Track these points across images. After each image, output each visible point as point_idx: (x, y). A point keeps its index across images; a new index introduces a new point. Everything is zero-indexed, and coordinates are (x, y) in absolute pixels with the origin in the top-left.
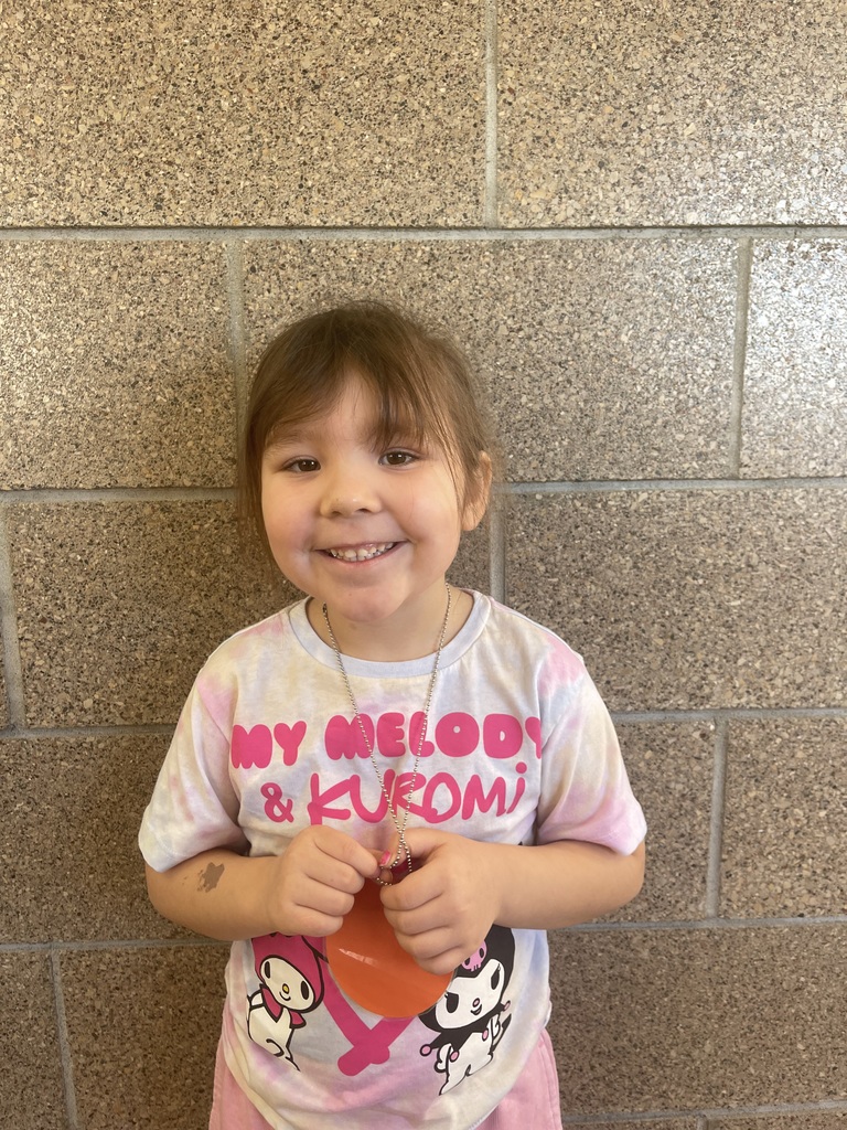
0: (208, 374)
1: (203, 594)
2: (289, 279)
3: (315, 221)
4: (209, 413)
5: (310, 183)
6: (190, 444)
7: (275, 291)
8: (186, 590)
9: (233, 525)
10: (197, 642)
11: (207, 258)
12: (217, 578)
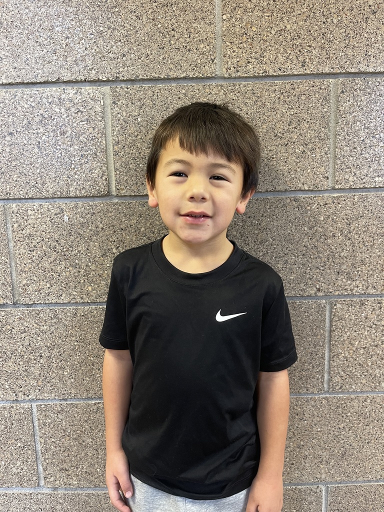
0: (319, 139)
1: (309, 238)
2: (358, 96)
3: (371, 70)
4: (318, 157)
5: (370, 53)
6: (309, 171)
7: (352, 101)
8: (303, 236)
9: (325, 207)
10: (306, 260)
11: (323, 87)
12: (316, 231)
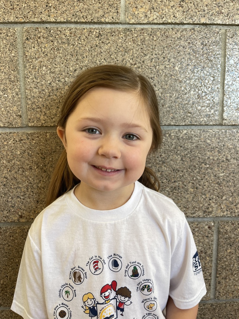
0: (9, 81)
1: (9, 170)
2: (42, 43)
3: (52, 20)
4: (10, 97)
5: (50, 5)
6: (3, 109)
7: (36, 47)
8: (2, 168)
9: (21, 142)
10: (7, 189)
11: (9, 35)
12: (14, 164)
